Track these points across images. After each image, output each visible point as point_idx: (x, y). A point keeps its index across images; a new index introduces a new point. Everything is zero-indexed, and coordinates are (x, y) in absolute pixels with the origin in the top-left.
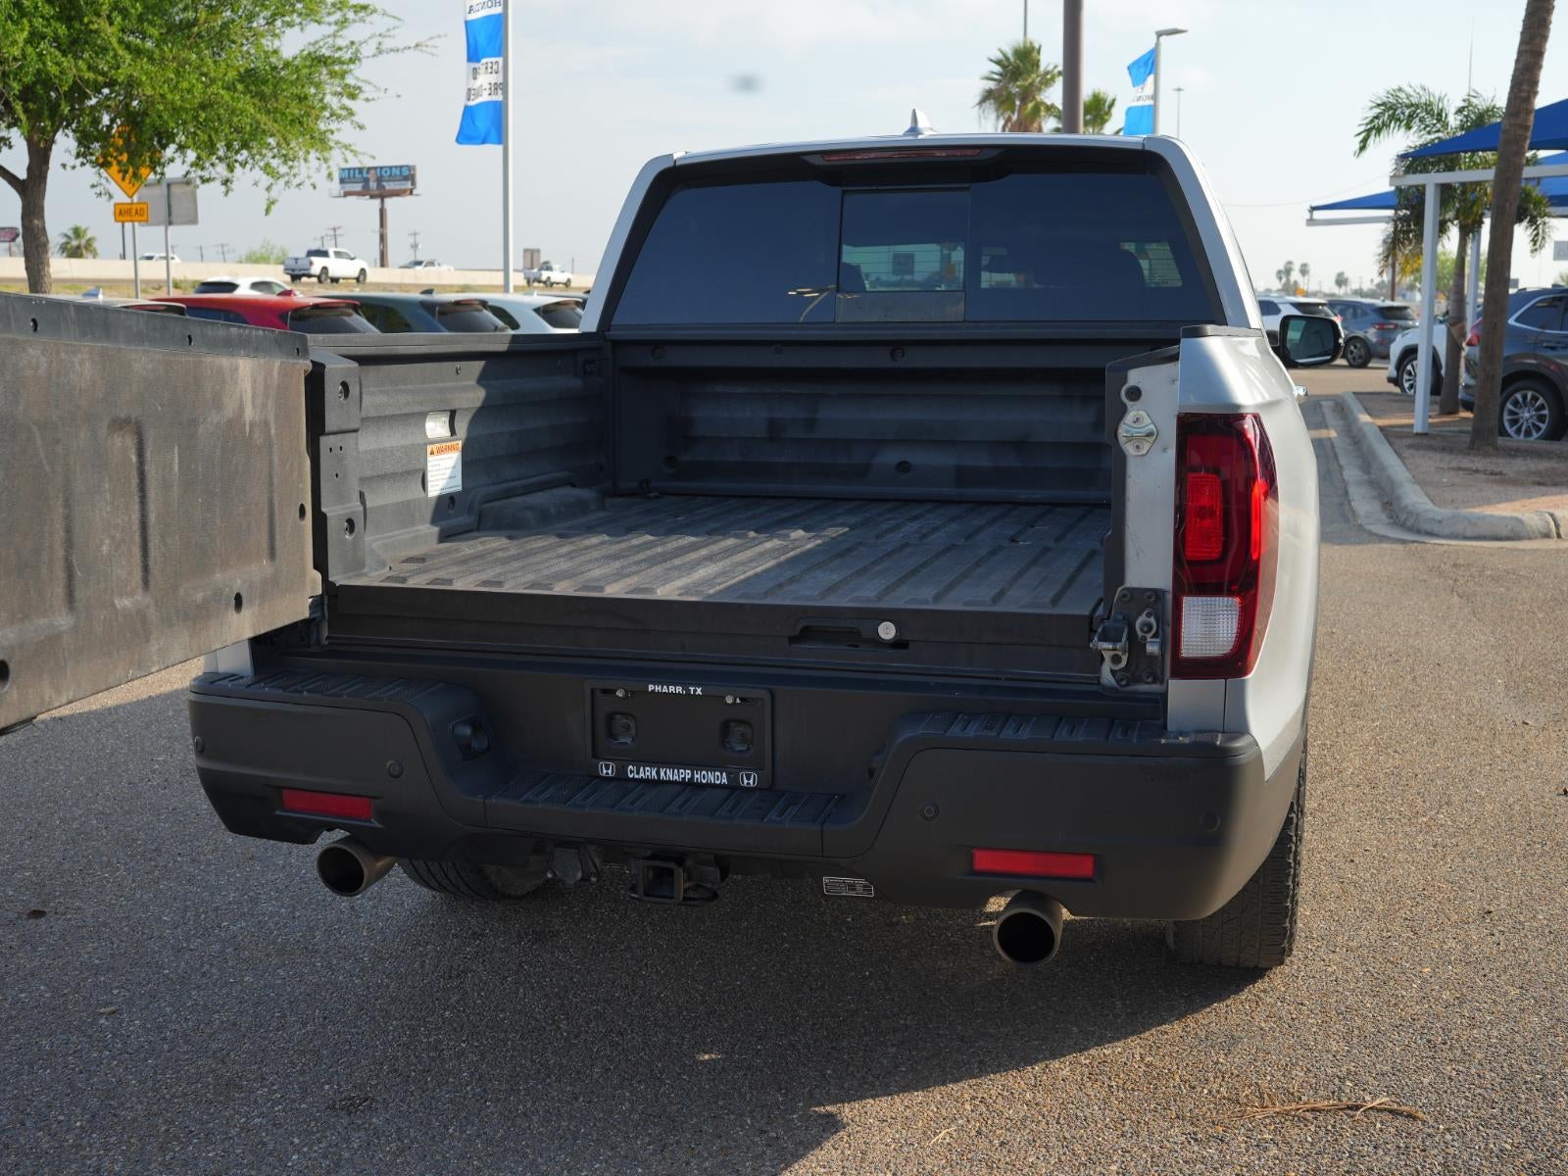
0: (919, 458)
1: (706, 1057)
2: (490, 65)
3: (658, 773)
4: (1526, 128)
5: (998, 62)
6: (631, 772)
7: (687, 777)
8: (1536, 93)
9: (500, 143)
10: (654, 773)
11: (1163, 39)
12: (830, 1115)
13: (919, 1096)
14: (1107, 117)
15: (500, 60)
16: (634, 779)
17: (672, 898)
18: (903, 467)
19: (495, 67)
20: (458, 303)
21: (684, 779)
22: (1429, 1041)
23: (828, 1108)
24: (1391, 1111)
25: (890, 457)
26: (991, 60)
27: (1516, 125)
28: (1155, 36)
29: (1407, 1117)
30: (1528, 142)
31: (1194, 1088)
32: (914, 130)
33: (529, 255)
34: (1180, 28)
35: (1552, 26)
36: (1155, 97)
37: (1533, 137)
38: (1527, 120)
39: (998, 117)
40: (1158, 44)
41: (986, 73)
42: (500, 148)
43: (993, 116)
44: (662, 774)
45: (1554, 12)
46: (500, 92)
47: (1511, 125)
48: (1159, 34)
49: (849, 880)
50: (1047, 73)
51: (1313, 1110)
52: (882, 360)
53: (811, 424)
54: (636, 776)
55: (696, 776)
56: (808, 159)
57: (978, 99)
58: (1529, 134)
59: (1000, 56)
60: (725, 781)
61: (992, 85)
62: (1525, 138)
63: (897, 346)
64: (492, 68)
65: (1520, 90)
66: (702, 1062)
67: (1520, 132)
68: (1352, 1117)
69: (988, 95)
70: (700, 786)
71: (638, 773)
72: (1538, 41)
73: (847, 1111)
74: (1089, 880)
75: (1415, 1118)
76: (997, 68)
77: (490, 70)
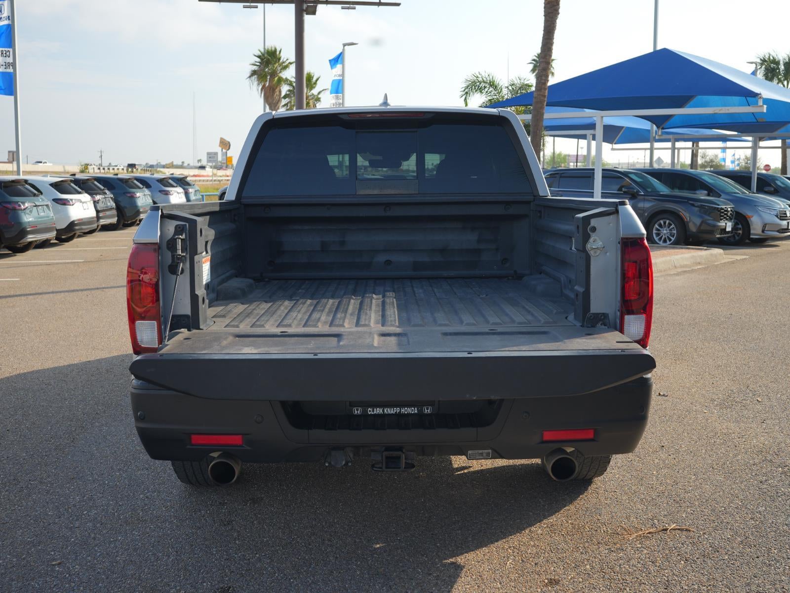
0: (395, 258)
1: (378, 546)
2: (4, 52)
3: (383, 411)
4: (544, 96)
5: (259, 57)
6: (370, 411)
7: (398, 411)
8: (548, 81)
9: (11, 94)
10: (381, 411)
11: (346, 47)
12: (453, 563)
13: (485, 550)
14: (314, 85)
15: (11, 50)
16: (371, 414)
17: (400, 468)
18: (388, 262)
19: (8, 54)
20: (13, 181)
21: (396, 412)
22: (675, 500)
23: (451, 560)
24: (679, 529)
25: (381, 258)
26: (255, 56)
27: (540, 95)
28: (342, 46)
29: (686, 530)
30: (546, 103)
31: (597, 531)
32: (385, 103)
33: (11, 154)
34: (354, 42)
35: (553, 51)
36: (343, 75)
37: (547, 100)
38: (545, 93)
39: (259, 84)
40: (344, 50)
41: (253, 62)
42: (12, 97)
43: (256, 83)
44: (385, 411)
45: (554, 44)
46: (11, 67)
47: (538, 95)
48: (344, 45)
49: (480, 451)
50: (284, 62)
51: (649, 533)
52: (379, 212)
53: (343, 243)
54: (372, 413)
55: (402, 410)
56: (341, 116)
57: (249, 75)
58: (546, 99)
59: (260, 54)
60: (416, 412)
61: (255, 68)
62: (545, 101)
63: (388, 205)
64: (6, 54)
65: (541, 79)
66: (378, 548)
67: (542, 98)
68: (666, 533)
69: (254, 73)
70: (404, 415)
71: (373, 412)
72: (548, 57)
73: (460, 560)
74: (592, 440)
75: (689, 531)
76: (258, 60)
77: (5, 55)
